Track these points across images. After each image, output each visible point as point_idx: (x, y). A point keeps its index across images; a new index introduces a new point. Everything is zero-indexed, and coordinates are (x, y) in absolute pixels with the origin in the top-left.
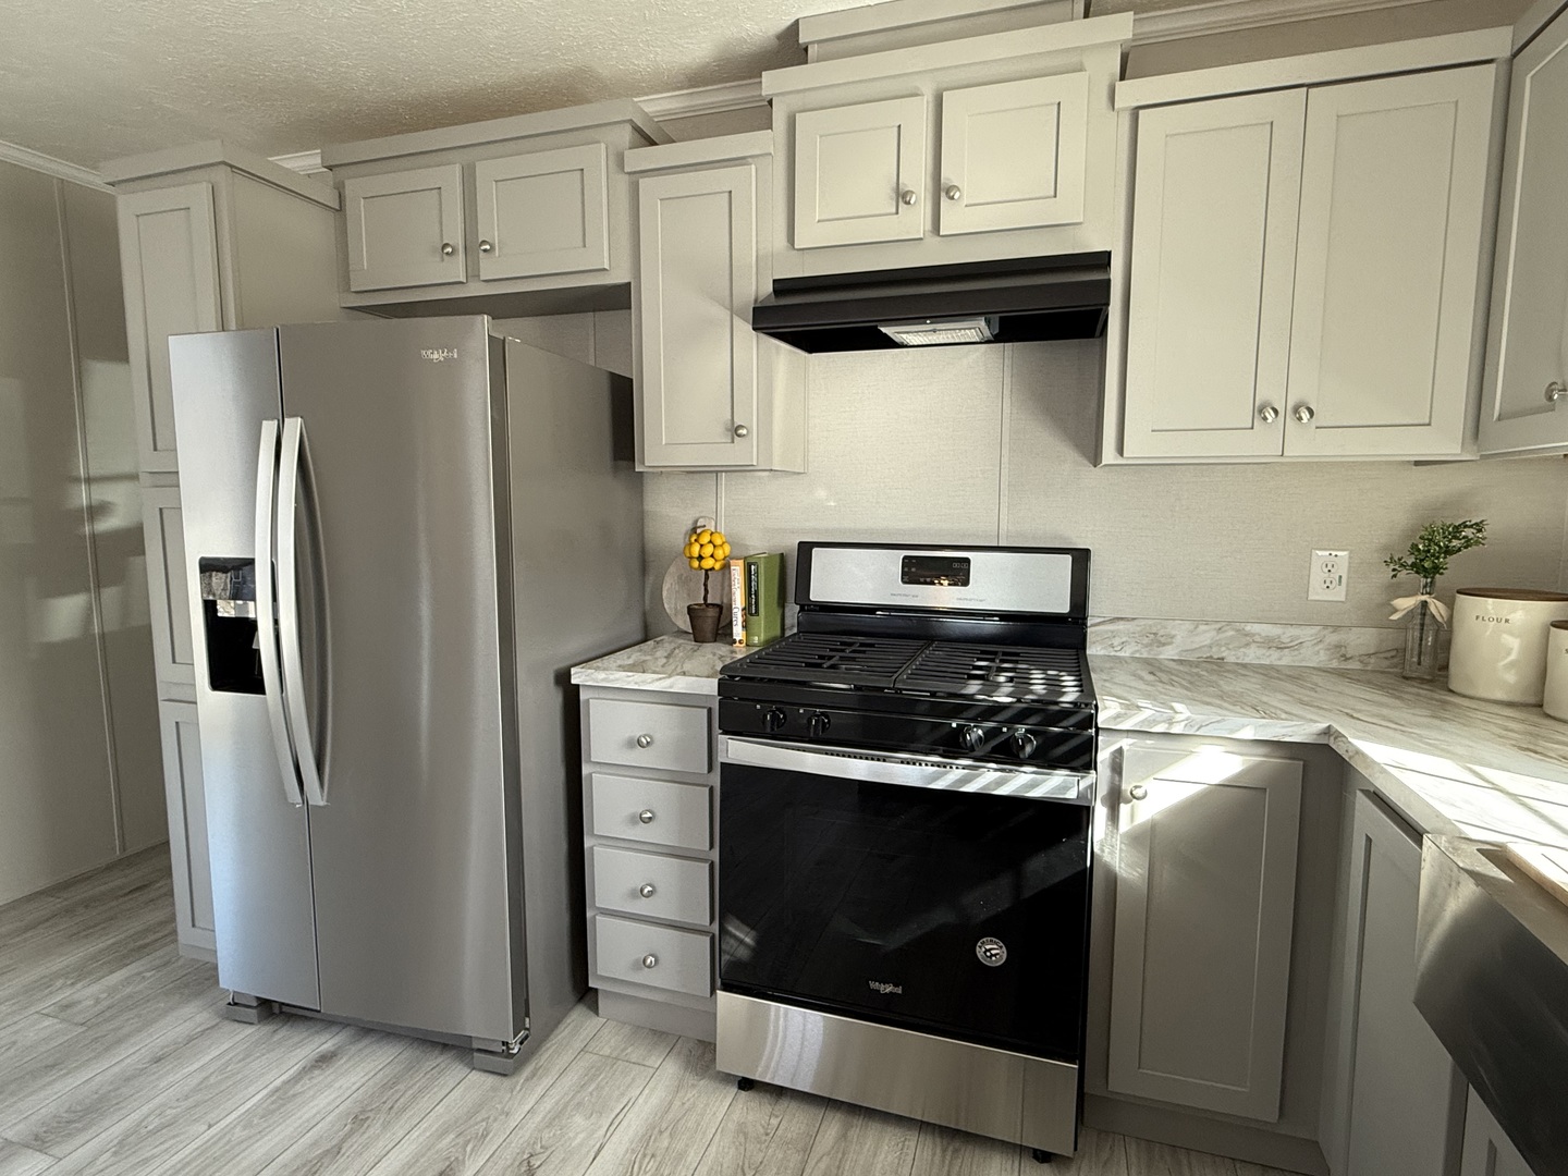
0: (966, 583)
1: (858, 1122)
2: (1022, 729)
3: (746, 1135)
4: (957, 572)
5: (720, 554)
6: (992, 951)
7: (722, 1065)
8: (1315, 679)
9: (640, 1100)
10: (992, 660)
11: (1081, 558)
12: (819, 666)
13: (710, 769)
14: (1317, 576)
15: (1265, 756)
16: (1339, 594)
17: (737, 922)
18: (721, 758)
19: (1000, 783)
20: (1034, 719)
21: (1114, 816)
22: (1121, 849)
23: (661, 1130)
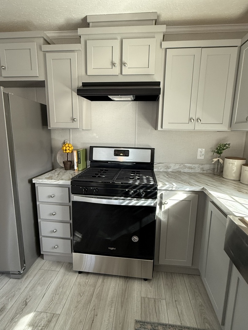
0: (128, 156)
1: (106, 277)
2: (142, 191)
3: (80, 285)
4: (126, 154)
5: (71, 149)
6: (135, 239)
7: (74, 269)
8: (199, 175)
9: (55, 280)
10: (134, 174)
11: (153, 150)
12: (95, 177)
13: (70, 202)
14: (199, 154)
15: (191, 194)
16: (203, 158)
17: (78, 232)
18: (72, 200)
19: (137, 203)
20: (144, 188)
21: (161, 208)
22: (162, 215)
23: (60, 287)
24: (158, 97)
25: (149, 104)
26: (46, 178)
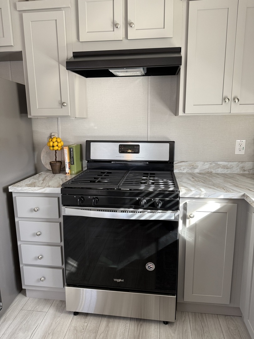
0: (138, 152)
1: (111, 320)
2: (157, 199)
3: (77, 330)
4: (135, 149)
5: (60, 145)
6: (151, 266)
7: (68, 309)
8: (238, 177)
9: (42, 324)
10: (147, 177)
11: (172, 144)
12: (94, 182)
13: (60, 216)
14: (237, 147)
15: (227, 203)
16: (243, 152)
17: (71, 259)
18: (63, 214)
19: (151, 216)
20: (161, 196)
21: (184, 223)
22: (187, 233)
23: (49, 334)
24: (179, 69)
25: (167, 79)
26: (26, 185)
